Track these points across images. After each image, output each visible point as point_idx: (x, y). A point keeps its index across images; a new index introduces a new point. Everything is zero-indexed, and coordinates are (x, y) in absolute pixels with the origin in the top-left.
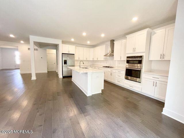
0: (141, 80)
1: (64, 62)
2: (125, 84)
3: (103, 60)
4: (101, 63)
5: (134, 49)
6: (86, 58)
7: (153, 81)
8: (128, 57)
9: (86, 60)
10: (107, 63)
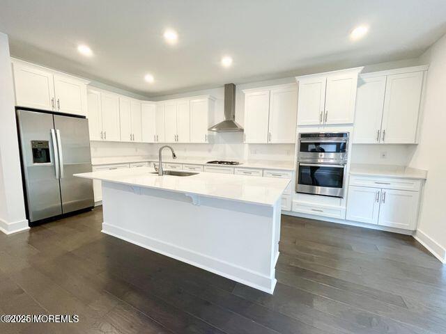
0: (342, 192)
1: (35, 152)
2: (298, 205)
3: (204, 142)
4: (185, 150)
5: (324, 116)
6: (132, 136)
7: (376, 190)
8: (303, 136)
9: (129, 140)
10: (210, 151)
